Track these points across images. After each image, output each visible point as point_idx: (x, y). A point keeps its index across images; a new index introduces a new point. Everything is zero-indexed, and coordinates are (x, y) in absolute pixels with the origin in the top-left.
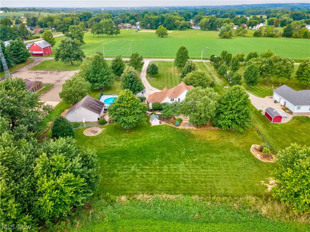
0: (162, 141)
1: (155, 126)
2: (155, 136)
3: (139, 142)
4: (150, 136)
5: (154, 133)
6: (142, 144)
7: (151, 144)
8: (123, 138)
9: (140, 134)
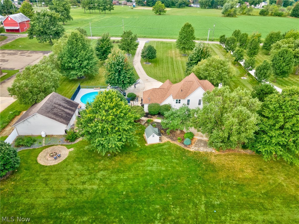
0: (164, 179)
1: (152, 146)
2: (152, 166)
3: (126, 180)
4: (144, 166)
5: (150, 160)
6: (131, 185)
7: (146, 186)
8: (100, 170)
9: (128, 161)
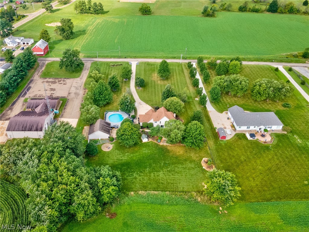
0: (150, 155)
1: (145, 143)
2: (145, 151)
4: (142, 151)
7: (143, 158)
